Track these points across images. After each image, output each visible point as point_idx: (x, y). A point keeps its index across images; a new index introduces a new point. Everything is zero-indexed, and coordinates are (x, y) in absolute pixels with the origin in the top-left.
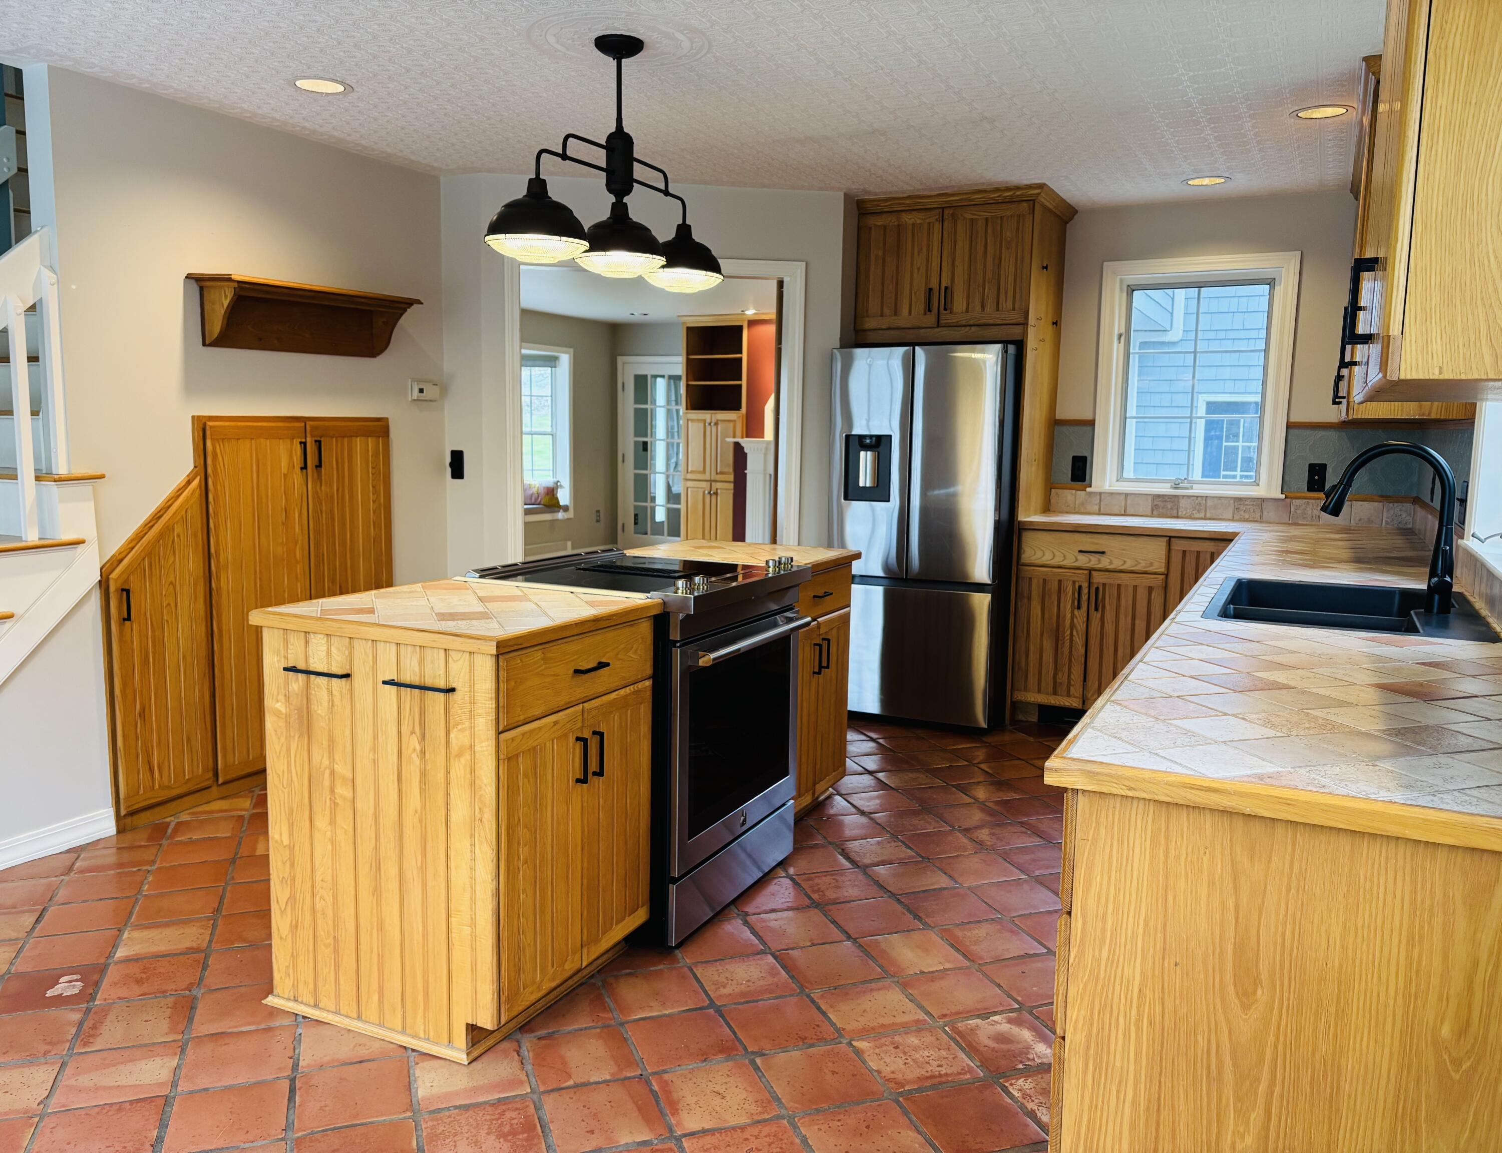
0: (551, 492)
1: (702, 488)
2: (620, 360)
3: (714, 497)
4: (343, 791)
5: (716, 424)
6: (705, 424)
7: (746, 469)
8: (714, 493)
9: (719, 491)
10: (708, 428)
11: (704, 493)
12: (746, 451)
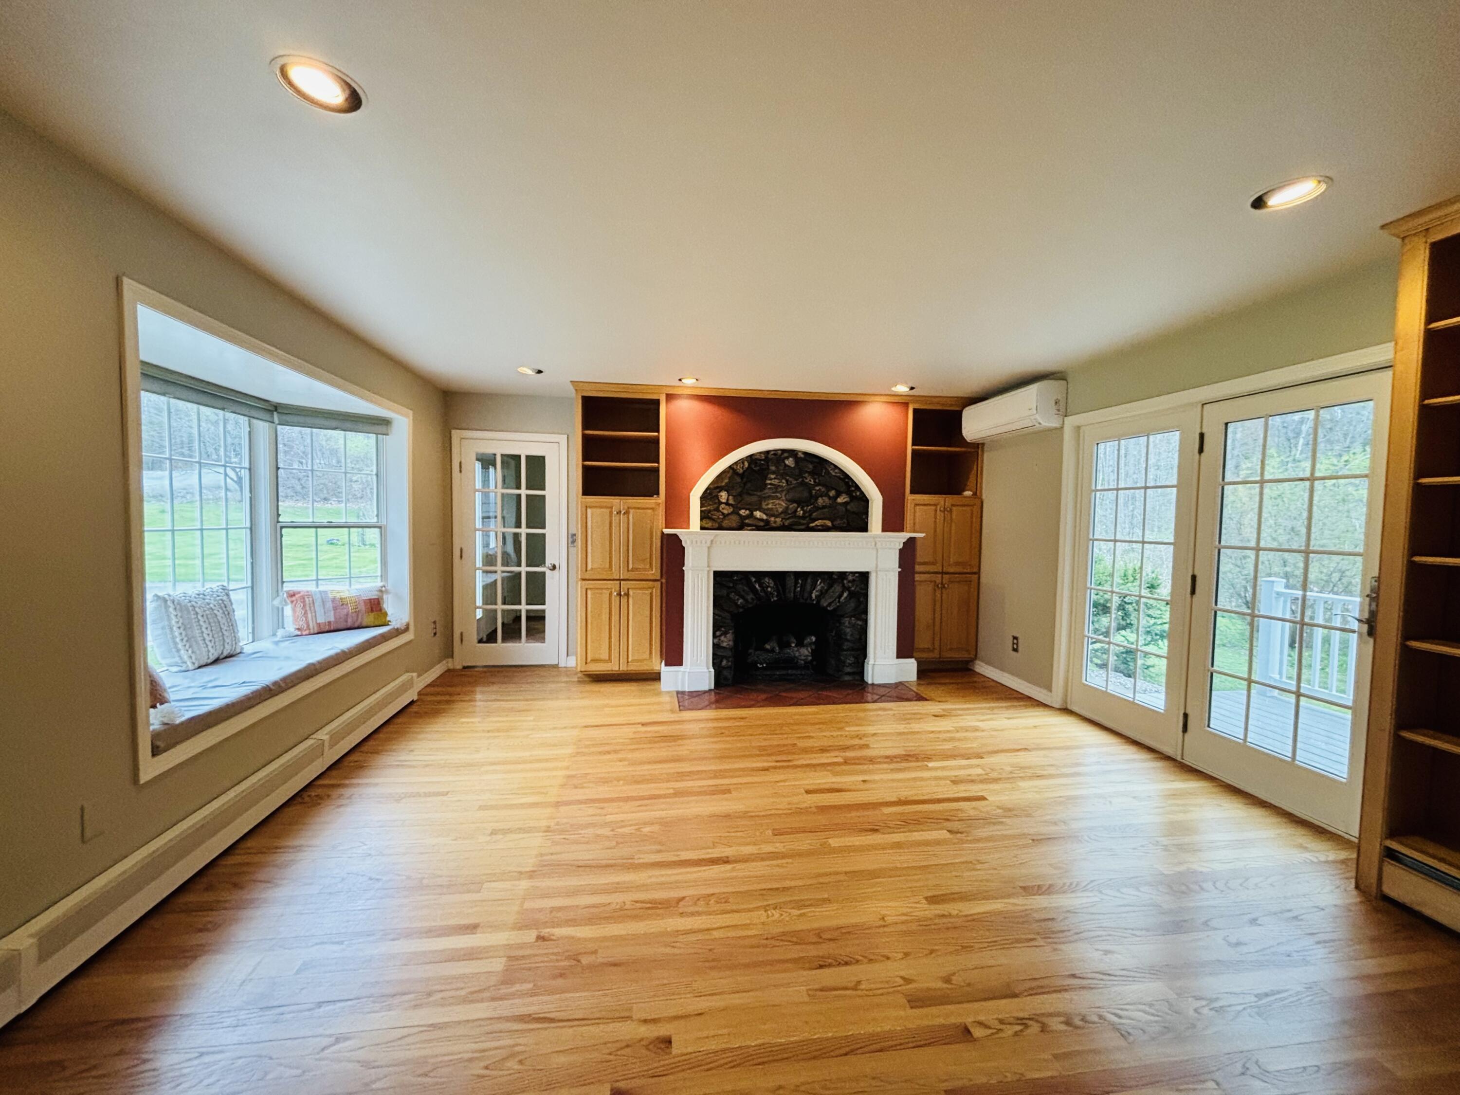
0: (375, 606)
1: (607, 589)
2: (456, 434)
3: (624, 600)
5: (627, 513)
6: (611, 513)
7: (683, 565)
8: (625, 594)
9: (631, 592)
10: (615, 519)
11: (611, 594)
12: (684, 544)
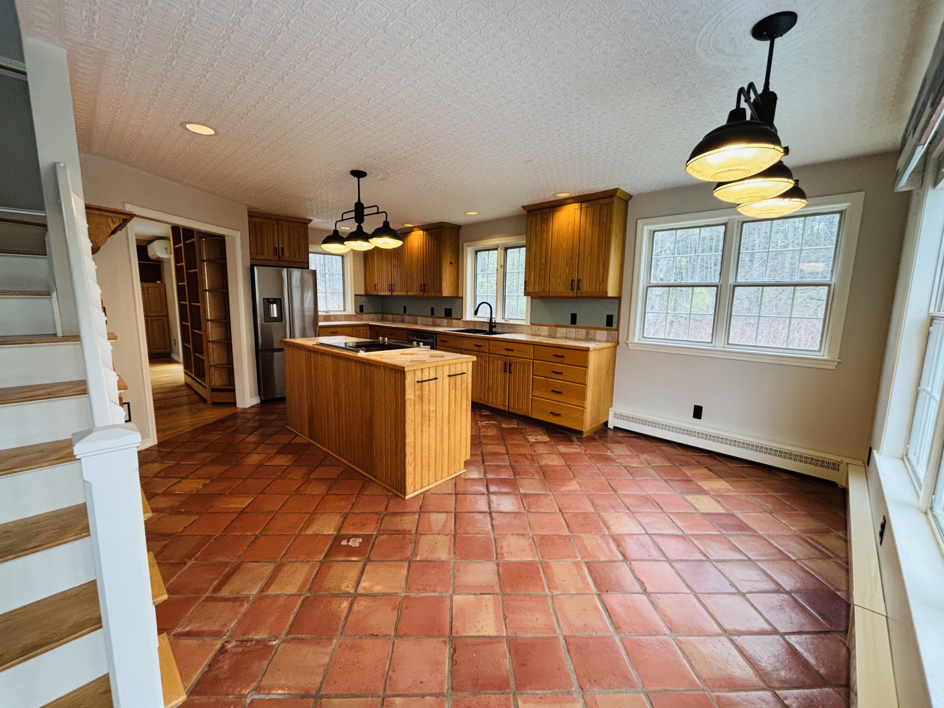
4: (433, 415)
